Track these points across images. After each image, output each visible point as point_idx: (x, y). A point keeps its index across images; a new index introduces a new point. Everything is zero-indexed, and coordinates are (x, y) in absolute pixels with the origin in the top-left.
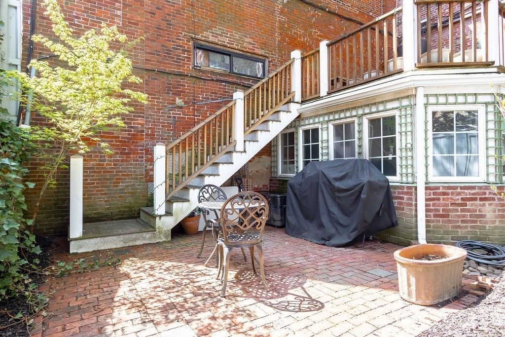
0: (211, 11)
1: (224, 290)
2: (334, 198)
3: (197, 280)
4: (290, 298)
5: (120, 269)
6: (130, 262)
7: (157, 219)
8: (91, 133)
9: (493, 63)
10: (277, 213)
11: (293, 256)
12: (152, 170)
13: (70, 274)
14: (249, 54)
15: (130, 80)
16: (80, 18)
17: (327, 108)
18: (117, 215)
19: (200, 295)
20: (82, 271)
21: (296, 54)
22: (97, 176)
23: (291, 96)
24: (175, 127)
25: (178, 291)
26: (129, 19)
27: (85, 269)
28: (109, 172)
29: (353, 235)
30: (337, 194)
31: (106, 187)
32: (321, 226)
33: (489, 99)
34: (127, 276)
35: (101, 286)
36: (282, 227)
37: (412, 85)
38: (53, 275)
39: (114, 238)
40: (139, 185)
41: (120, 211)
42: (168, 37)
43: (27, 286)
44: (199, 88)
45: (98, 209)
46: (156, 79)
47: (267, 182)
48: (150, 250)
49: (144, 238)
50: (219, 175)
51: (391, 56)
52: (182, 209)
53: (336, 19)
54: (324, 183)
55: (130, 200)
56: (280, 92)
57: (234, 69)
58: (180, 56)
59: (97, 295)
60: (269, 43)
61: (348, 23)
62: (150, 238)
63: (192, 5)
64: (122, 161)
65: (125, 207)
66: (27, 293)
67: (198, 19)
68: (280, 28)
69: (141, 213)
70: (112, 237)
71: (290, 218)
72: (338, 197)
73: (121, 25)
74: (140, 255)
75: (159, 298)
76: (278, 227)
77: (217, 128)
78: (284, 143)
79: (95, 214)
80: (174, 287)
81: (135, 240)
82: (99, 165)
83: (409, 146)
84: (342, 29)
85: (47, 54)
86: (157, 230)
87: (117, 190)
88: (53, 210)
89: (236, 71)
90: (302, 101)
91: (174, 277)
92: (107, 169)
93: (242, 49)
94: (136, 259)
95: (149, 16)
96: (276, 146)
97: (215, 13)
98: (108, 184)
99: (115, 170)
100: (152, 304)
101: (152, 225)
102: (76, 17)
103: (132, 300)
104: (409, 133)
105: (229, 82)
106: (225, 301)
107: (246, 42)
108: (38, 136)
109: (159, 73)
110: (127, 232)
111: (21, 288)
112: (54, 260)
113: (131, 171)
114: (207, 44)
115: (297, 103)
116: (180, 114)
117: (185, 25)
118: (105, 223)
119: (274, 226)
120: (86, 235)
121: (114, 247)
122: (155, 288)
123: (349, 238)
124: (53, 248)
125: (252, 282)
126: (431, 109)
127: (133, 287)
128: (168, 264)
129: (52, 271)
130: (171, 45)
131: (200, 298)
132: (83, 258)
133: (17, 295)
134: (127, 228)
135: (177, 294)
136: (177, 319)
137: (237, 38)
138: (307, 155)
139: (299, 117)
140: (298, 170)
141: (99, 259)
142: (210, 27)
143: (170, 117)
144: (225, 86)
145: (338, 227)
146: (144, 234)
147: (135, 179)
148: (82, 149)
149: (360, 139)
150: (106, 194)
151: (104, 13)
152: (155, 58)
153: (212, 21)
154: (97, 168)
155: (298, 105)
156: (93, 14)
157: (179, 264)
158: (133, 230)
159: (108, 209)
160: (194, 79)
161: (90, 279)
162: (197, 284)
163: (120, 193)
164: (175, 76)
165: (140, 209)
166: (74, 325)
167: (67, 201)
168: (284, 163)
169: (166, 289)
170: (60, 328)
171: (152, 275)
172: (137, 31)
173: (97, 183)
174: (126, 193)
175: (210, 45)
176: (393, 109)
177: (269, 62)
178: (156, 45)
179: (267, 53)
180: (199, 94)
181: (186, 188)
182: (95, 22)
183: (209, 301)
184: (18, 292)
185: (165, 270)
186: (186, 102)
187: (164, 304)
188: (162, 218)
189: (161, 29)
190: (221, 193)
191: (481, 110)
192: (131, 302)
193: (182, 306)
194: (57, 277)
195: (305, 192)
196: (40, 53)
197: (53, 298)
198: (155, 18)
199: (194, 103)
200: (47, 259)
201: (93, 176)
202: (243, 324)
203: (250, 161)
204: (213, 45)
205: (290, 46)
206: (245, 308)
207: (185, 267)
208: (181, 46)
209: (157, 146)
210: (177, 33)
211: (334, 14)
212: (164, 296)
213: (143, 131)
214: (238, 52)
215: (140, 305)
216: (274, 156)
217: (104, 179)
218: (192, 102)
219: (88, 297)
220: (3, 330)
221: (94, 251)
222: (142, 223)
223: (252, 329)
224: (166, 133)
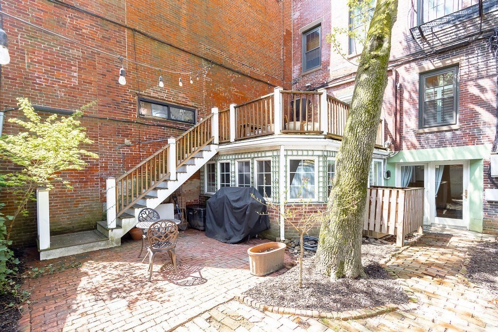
0: (152, 74)
1: (150, 278)
2: (233, 213)
3: (135, 272)
4: (190, 278)
5: (81, 269)
6: (88, 264)
7: (110, 231)
8: (55, 176)
9: (323, 132)
10: (201, 221)
11: (203, 252)
12: (106, 193)
13: (42, 276)
14: (183, 106)
15: (84, 142)
16: (41, 78)
17: (234, 151)
18: (77, 228)
19: (135, 282)
20: (52, 273)
21: (215, 110)
22: (59, 200)
23: (211, 140)
24: (125, 161)
25: (121, 281)
26: (83, 79)
27: (54, 271)
28: (69, 196)
29: (243, 236)
30: (234, 211)
31: (68, 207)
32: (225, 231)
33: (320, 153)
34: (86, 274)
35: (67, 282)
36: (204, 231)
37: (277, 144)
38: (29, 278)
39: (76, 247)
40: (95, 205)
41: (79, 226)
42: (117, 93)
43: (12, 286)
44: (143, 131)
45: (61, 224)
46: (108, 125)
47: (197, 198)
48: (104, 254)
49: (100, 246)
50: (157, 198)
51: (269, 123)
52: (129, 223)
53: (249, 80)
54: (227, 203)
55: (87, 217)
56: (206, 133)
57: (171, 115)
58: (127, 107)
59: (65, 288)
60: (198, 97)
61: (257, 83)
62: (105, 245)
63: (136, 69)
64: (81, 187)
65: (84, 222)
66: (13, 291)
67: (142, 80)
68: (207, 86)
69: (98, 225)
70: (74, 247)
71: (209, 225)
72: (235, 212)
73: (77, 84)
74: (96, 258)
75: (107, 286)
76: (202, 231)
77: (160, 161)
78: (209, 171)
79: (59, 228)
80: (118, 279)
81: (92, 247)
82: (61, 191)
83: (277, 180)
84: (253, 87)
85: (12, 107)
86: (110, 239)
87: (77, 210)
88: (23, 227)
89: (173, 118)
90: (219, 143)
91: (119, 272)
92: (68, 194)
93: (177, 102)
94: (93, 261)
95: (101, 77)
96: (203, 172)
97: (155, 75)
98: (70, 206)
99: (75, 195)
100: (102, 290)
101: (106, 235)
102: (37, 78)
103: (89, 289)
104: (277, 173)
105: (167, 127)
106: (149, 284)
107: (180, 97)
108: (13, 182)
109: (110, 120)
110: (86, 242)
111: (9, 288)
112: (28, 267)
113: (88, 195)
114: (149, 98)
115: (216, 144)
116: (128, 151)
117: (131, 84)
118: (68, 235)
119: (199, 230)
120: (53, 245)
121: (76, 253)
122: (105, 280)
123: (240, 238)
124: (25, 257)
125: (170, 271)
126: (289, 158)
127: (90, 281)
128: (116, 263)
129: (29, 274)
130: (120, 99)
131: (134, 284)
132: (51, 263)
133: (6, 293)
134: (86, 239)
135: (120, 282)
136: (118, 297)
137: (173, 94)
138: (223, 181)
139: (217, 154)
140: (217, 190)
141: (64, 263)
142: (152, 86)
143: (120, 153)
144: (164, 129)
145: (235, 231)
146: (100, 243)
147: (92, 200)
148: (48, 187)
149: (252, 173)
150: (68, 213)
151: (62, 74)
152: (107, 109)
153: (153, 81)
154: (60, 194)
155: (217, 146)
156: (53, 75)
157: (124, 263)
158: (90, 240)
159: (70, 224)
160: (139, 125)
161: (59, 278)
162: (134, 276)
163: (79, 212)
164: (123, 123)
165: (96, 223)
166: (51, 306)
167: (35, 220)
168: (209, 185)
169: (113, 280)
170: (41, 309)
171: (104, 272)
172: (91, 89)
173: (60, 205)
174: (84, 211)
175: (152, 99)
176: (269, 156)
177: (198, 111)
178: (108, 99)
179: (197, 105)
180: (143, 136)
181: (132, 208)
182: (55, 81)
183: (140, 284)
184: (6, 291)
185: (114, 268)
186: (132, 142)
187: (110, 289)
188: (114, 230)
189: (111, 87)
190: (155, 214)
191: (316, 159)
192: (88, 290)
193: (122, 289)
194: (33, 279)
195: (216, 208)
196: (6, 106)
197: (33, 292)
198: (106, 78)
199: (139, 142)
200: (22, 266)
201: (57, 200)
202: (156, 295)
203: (184, 183)
204: (154, 99)
205: (214, 100)
206: (161, 287)
207: (127, 265)
208: (128, 100)
209: (108, 180)
210: (125, 90)
211: (247, 76)
212: (111, 284)
213: (98, 165)
214: (174, 104)
215: (95, 291)
216: (202, 179)
217: (66, 202)
218: (138, 142)
219: (59, 289)
220: (2, 314)
221: (60, 258)
222: (98, 234)
223: (161, 298)
224: (117, 165)
